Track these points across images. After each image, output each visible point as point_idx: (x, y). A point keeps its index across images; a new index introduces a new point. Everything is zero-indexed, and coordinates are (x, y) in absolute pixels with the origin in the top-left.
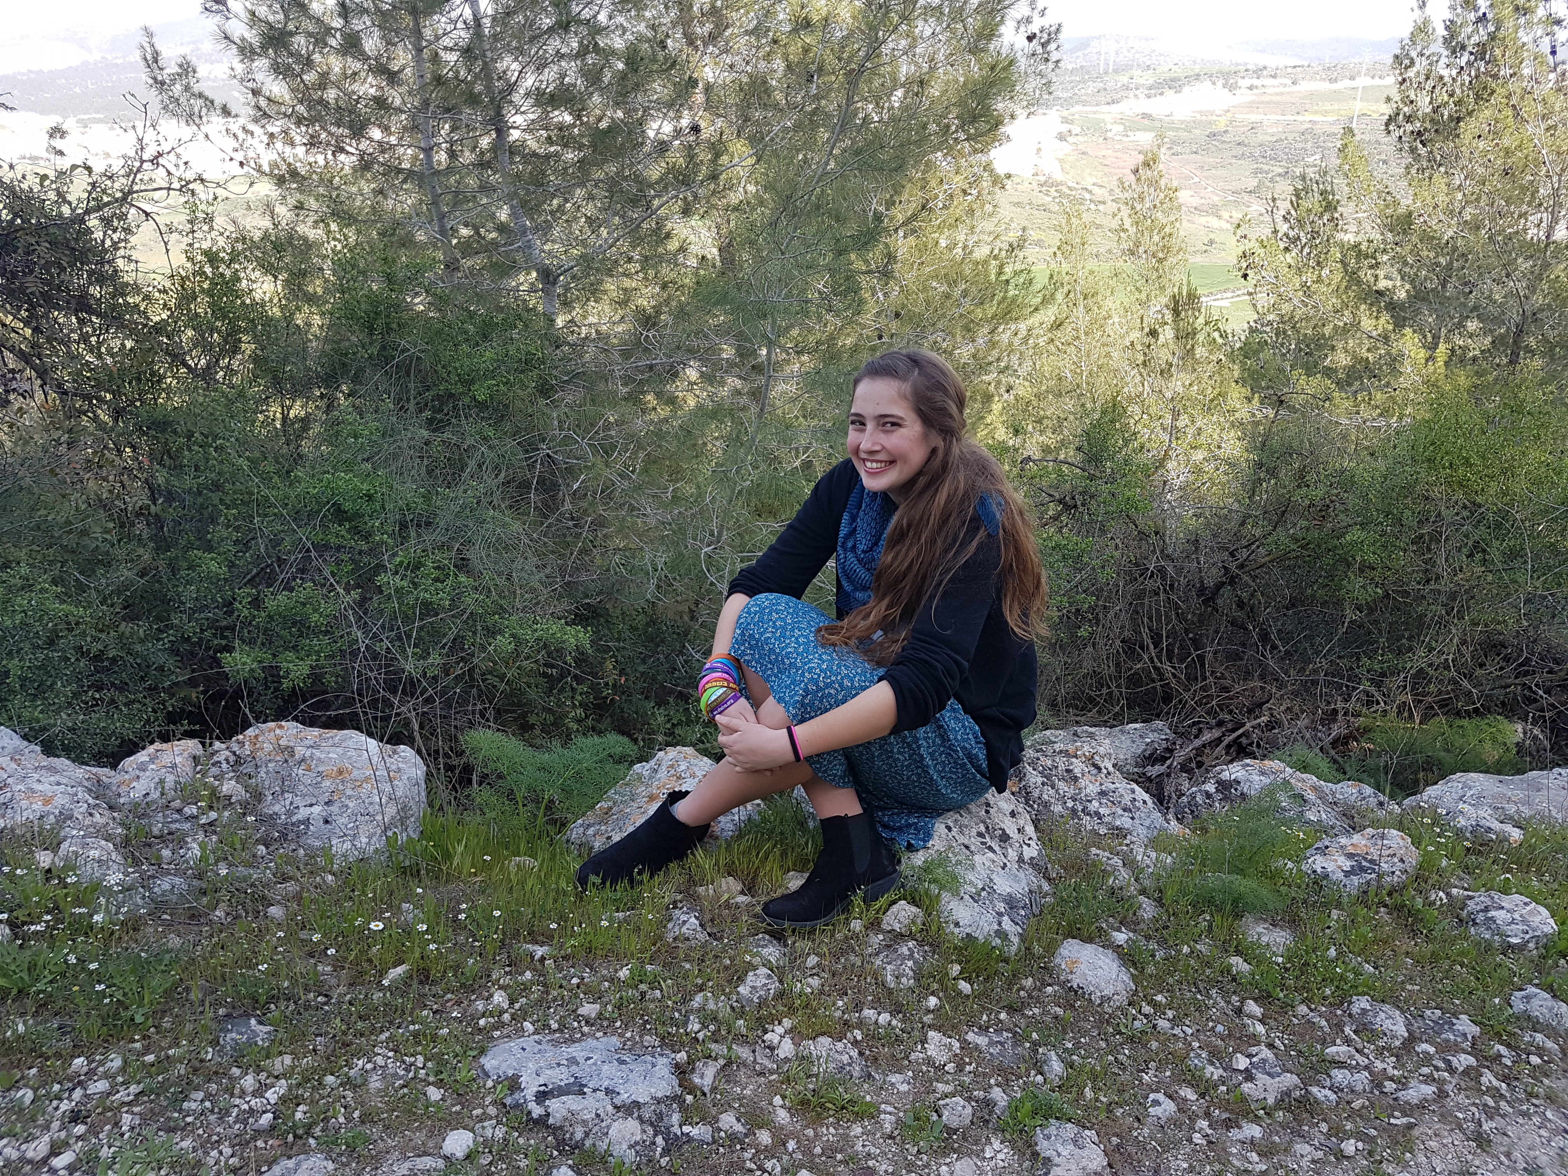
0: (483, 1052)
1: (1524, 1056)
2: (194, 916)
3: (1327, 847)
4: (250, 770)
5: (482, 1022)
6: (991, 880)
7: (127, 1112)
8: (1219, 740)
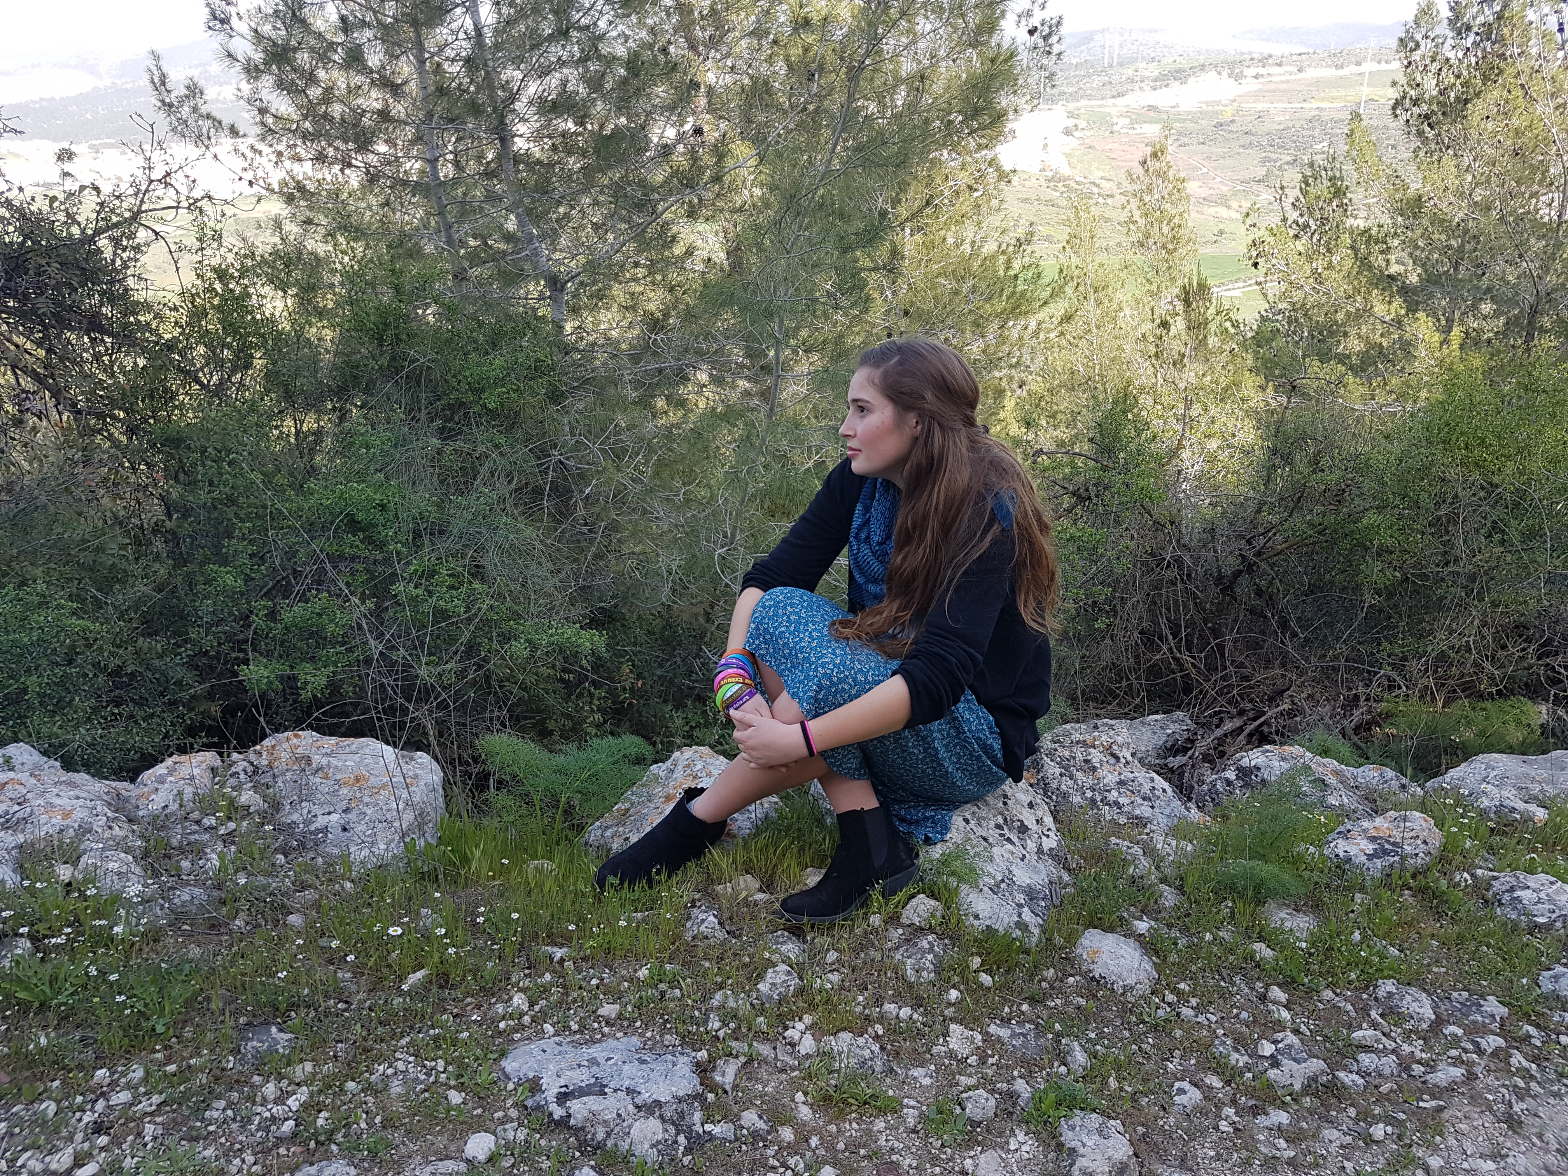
0: (503, 1054)
1: (1554, 1037)
2: (214, 926)
3: (1349, 831)
4: (267, 779)
5: (502, 1025)
6: (1010, 872)
7: (149, 1122)
8: (1241, 729)
